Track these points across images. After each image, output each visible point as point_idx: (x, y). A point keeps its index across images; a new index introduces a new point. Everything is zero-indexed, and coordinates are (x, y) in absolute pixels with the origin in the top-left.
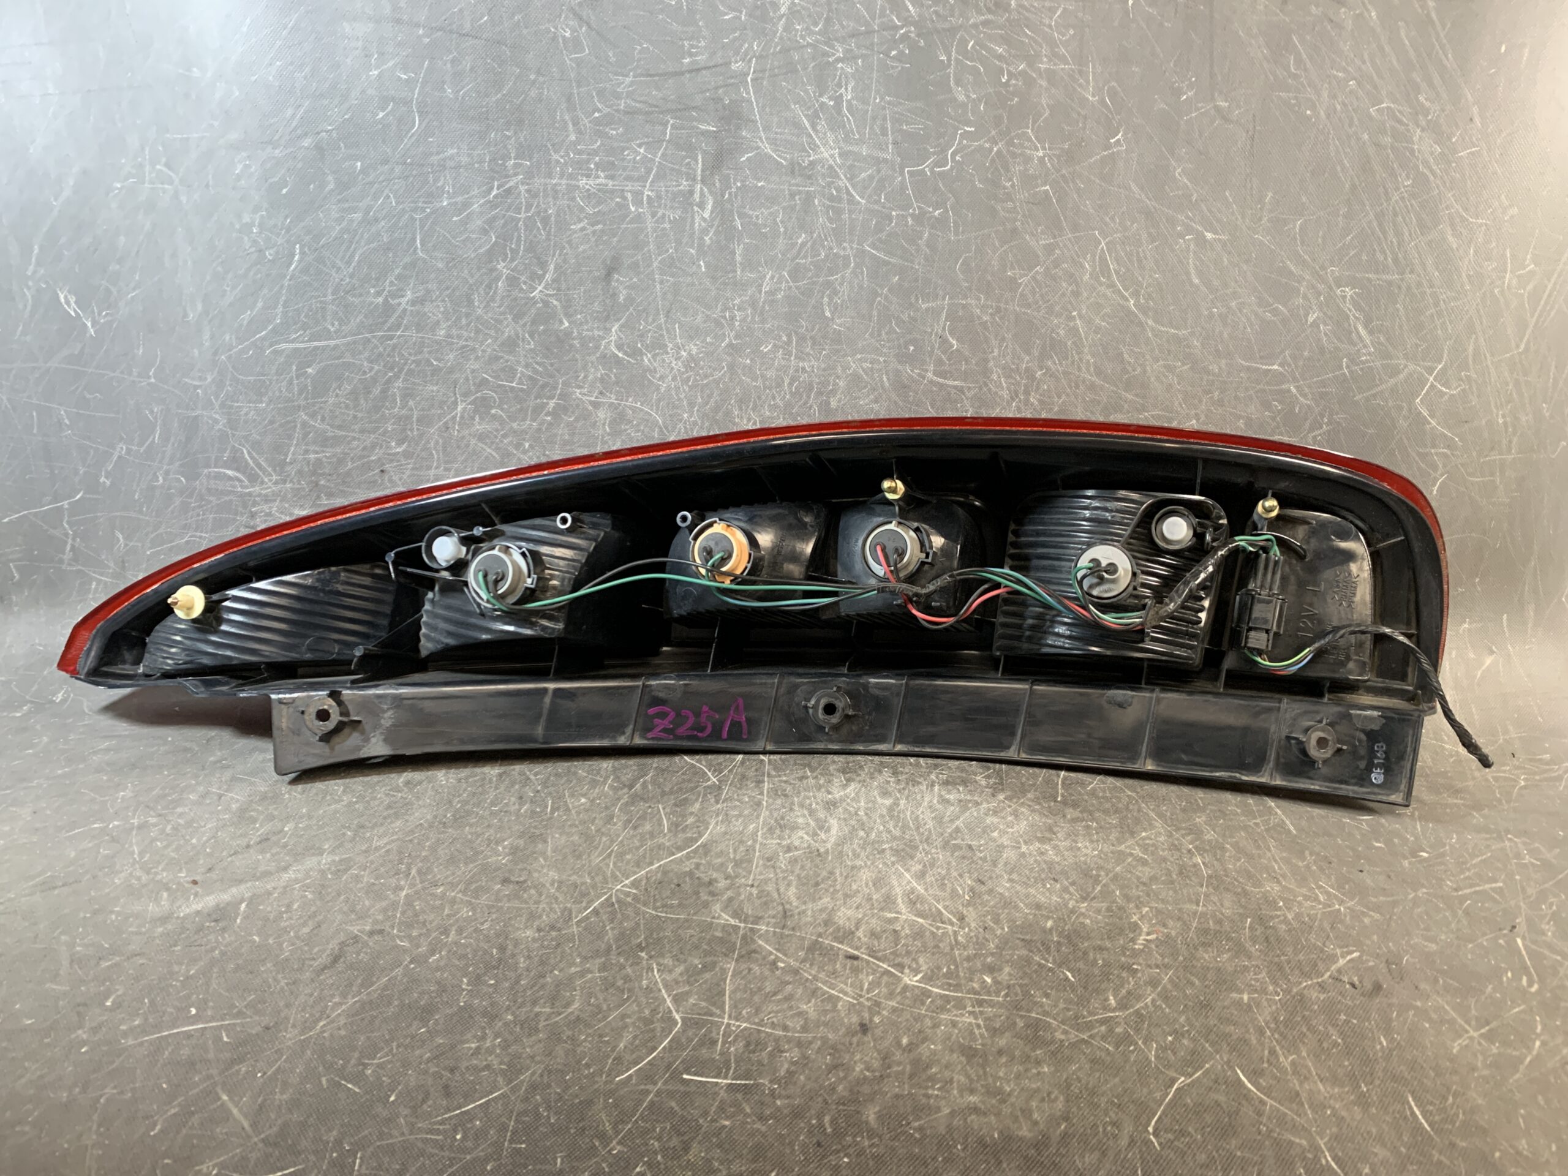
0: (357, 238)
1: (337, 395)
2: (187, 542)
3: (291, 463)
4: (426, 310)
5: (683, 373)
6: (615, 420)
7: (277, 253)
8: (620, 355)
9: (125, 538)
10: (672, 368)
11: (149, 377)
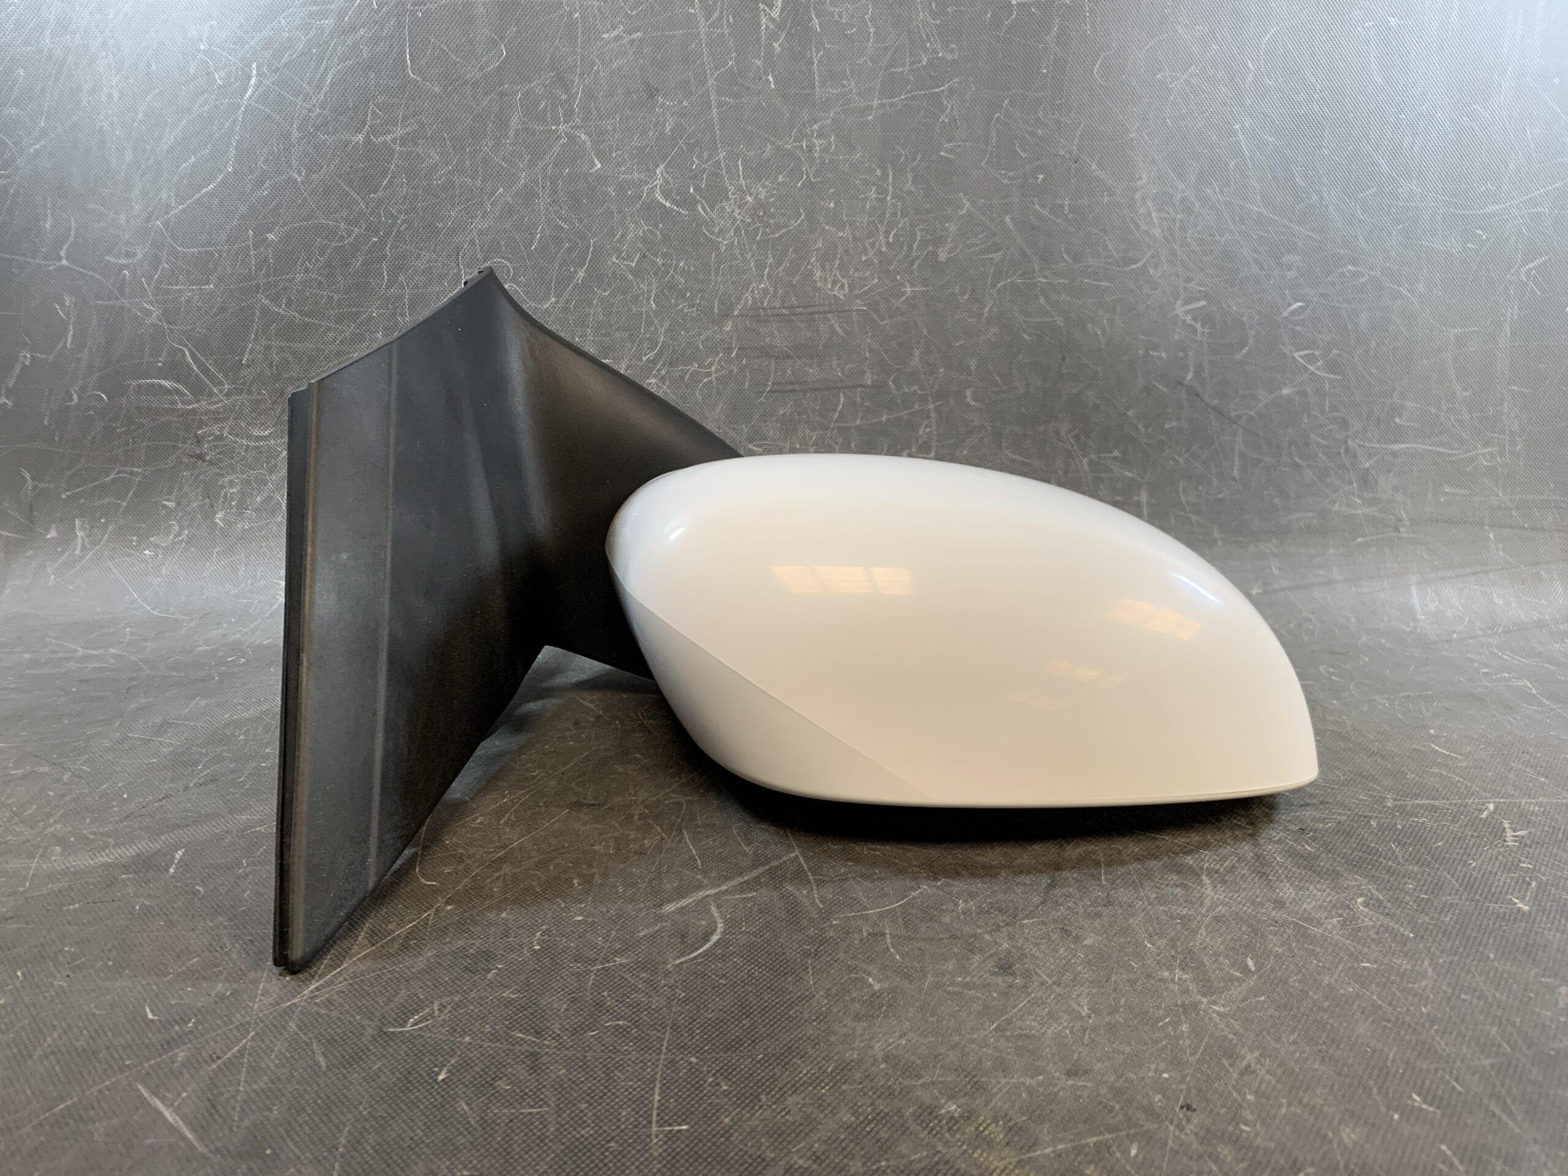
0: (328, 53)
1: (307, 270)
2: (114, 480)
3: (248, 366)
4: (420, 150)
5: (749, 225)
6: (662, 291)
7: (229, 75)
8: (668, 204)
9: (33, 479)
10: (735, 219)
11: (60, 259)
